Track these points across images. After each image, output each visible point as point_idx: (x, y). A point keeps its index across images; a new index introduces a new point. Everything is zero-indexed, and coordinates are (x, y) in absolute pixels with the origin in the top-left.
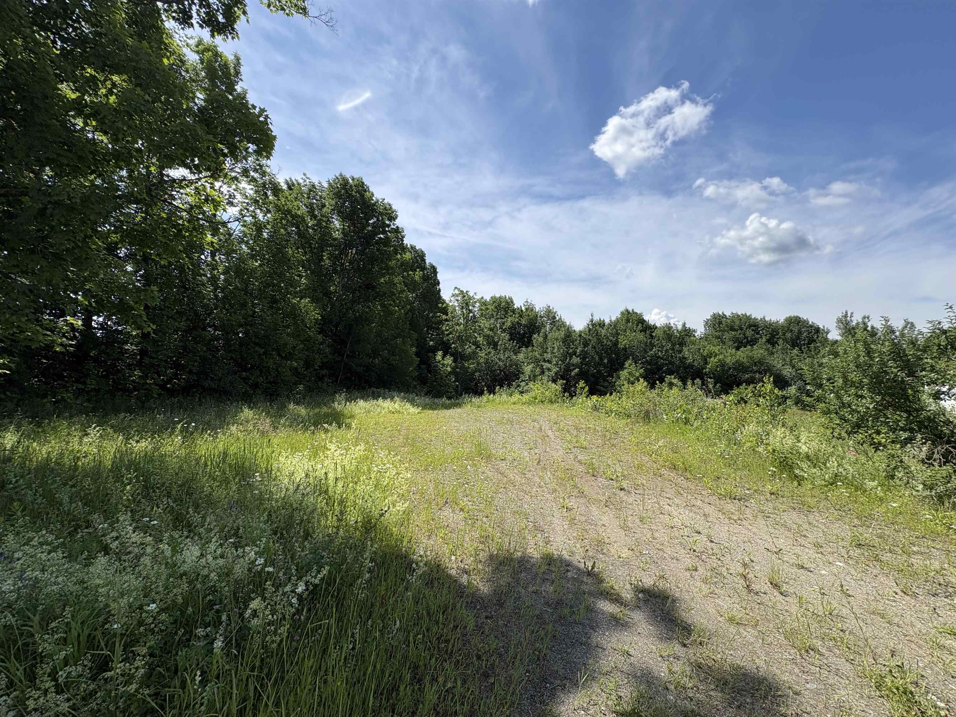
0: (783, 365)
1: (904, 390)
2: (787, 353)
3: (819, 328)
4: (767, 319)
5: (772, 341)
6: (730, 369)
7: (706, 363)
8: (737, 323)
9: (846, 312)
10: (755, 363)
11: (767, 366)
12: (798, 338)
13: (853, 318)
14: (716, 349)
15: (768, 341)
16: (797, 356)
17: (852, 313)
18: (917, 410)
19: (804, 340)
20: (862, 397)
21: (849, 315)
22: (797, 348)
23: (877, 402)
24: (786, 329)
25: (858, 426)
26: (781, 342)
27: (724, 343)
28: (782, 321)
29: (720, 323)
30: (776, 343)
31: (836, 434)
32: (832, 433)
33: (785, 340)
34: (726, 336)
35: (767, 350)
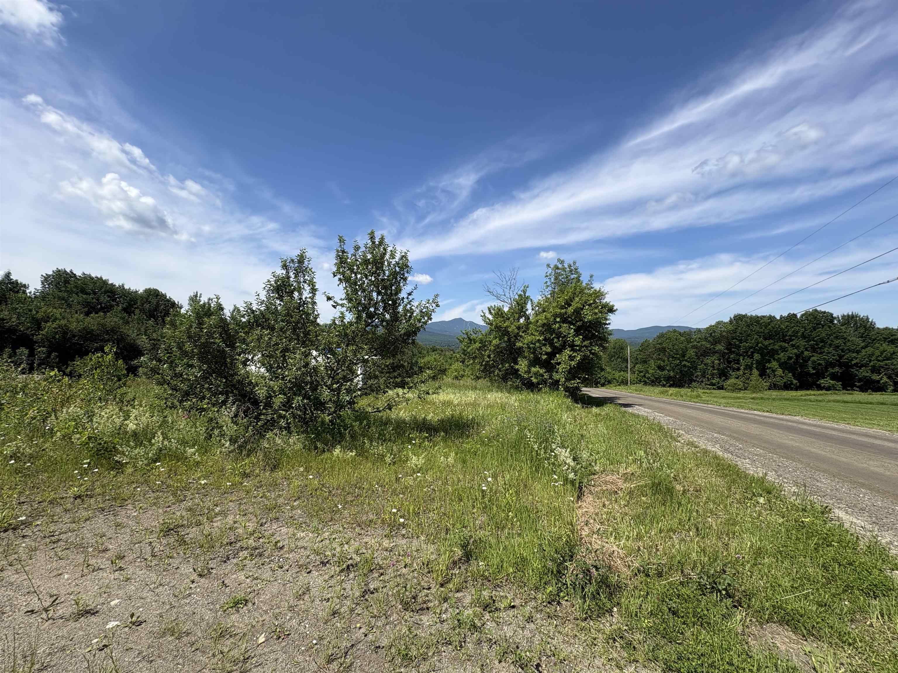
0: (138, 335)
1: (225, 359)
2: (142, 323)
3: (175, 303)
4: (126, 287)
5: (128, 310)
6: (74, 336)
7: (39, 328)
8: (91, 286)
9: (197, 293)
10: (107, 331)
11: (121, 335)
12: (156, 310)
13: (201, 298)
14: (57, 313)
15: (125, 310)
16: (153, 326)
17: (201, 294)
18: (232, 375)
19: (161, 312)
20: (192, 366)
21: (199, 295)
22: (152, 319)
23: (204, 371)
24: (145, 300)
25: (187, 394)
26: (137, 311)
27: (70, 306)
28: (141, 290)
29: (67, 282)
30: (133, 312)
31: (169, 404)
32: (166, 403)
33: (142, 311)
34: (74, 299)
35: (123, 318)
